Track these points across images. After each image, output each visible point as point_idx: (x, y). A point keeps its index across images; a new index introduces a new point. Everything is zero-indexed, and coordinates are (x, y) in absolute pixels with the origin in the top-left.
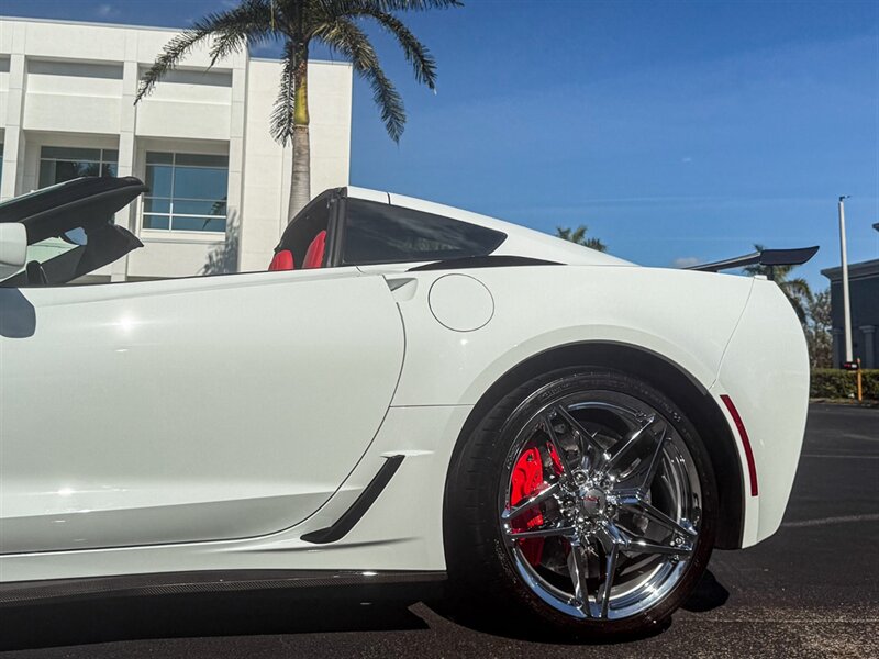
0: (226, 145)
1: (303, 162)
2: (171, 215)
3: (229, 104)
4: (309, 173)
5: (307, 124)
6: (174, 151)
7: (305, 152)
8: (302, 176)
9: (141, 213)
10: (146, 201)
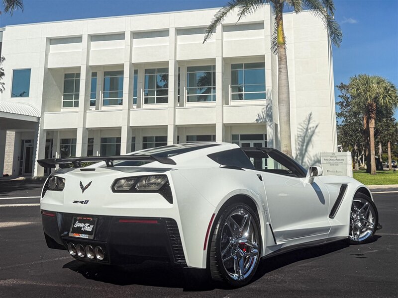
0: (263, 57)
1: (283, 63)
2: (244, 93)
3: (264, 37)
4: (287, 68)
5: (284, 43)
6: (243, 63)
7: (284, 58)
8: (283, 71)
9: (230, 93)
10: (232, 87)
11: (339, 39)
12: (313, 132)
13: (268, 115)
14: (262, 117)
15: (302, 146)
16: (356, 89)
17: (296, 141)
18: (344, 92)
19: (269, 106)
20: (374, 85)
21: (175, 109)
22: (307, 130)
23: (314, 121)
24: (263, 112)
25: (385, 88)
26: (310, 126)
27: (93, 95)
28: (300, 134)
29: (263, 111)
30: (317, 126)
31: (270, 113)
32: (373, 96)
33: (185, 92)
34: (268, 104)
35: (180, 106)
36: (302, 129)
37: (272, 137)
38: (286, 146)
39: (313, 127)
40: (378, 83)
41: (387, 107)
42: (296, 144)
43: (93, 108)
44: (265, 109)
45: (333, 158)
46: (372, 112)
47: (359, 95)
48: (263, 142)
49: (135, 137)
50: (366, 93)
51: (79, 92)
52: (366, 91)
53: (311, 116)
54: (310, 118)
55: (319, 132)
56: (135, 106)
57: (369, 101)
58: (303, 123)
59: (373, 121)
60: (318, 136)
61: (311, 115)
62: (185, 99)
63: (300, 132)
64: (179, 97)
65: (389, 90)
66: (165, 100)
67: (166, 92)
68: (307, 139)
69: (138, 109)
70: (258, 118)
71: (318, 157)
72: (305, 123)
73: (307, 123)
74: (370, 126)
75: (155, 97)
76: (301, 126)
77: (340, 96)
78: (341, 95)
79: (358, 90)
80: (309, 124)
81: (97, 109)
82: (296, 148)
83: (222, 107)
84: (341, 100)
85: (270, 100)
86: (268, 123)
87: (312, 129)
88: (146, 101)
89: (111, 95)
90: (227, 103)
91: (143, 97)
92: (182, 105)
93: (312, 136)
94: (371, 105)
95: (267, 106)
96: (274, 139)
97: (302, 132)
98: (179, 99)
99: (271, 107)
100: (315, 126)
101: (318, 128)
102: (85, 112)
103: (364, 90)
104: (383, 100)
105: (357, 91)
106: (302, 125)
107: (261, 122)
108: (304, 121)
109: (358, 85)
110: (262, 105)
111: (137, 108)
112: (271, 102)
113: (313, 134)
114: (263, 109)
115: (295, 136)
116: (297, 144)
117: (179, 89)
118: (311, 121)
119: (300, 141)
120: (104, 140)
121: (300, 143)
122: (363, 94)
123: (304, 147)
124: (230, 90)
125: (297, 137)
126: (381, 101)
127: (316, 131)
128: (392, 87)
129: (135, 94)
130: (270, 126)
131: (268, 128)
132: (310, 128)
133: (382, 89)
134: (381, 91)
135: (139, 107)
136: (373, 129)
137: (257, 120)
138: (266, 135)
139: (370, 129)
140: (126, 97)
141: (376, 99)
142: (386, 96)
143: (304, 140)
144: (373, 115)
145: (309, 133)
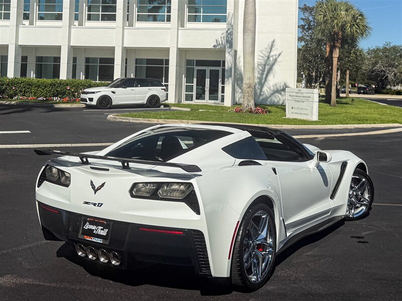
2: (202, 14)
9: (187, 14)
10: (189, 7)
12: (276, 60)
13: (227, 41)
14: (221, 43)
15: (262, 74)
16: (323, 16)
18: (307, 14)
19: (229, 32)
20: (343, 13)
21: (123, 29)
22: (268, 58)
23: (277, 49)
24: (221, 38)
25: (354, 17)
26: (272, 54)
27: (27, 7)
28: (261, 62)
29: (222, 36)
30: (279, 55)
31: (230, 39)
32: (340, 24)
33: (136, 9)
34: (229, 29)
35: (129, 26)
36: (263, 57)
37: (231, 65)
38: (249, 79)
39: (276, 55)
40: (347, 10)
41: (353, 36)
43: (26, 22)
44: (225, 35)
45: (299, 95)
46: (337, 41)
47: (325, 22)
48: (220, 69)
49: (76, 58)
50: (333, 21)
51: (10, 2)
52: (333, 18)
54: (272, 45)
55: (281, 62)
56: (76, 23)
57: (336, 29)
58: (265, 50)
59: (337, 50)
60: (280, 66)
61: (274, 42)
62: (135, 17)
63: (260, 59)
64: (128, 15)
65: (357, 18)
66: (113, 18)
67: (114, 9)
68: (267, 67)
69: (79, 27)
70: (216, 44)
71: (278, 87)
72: (267, 50)
73: (270, 50)
74: (334, 56)
75: (101, 13)
76: (263, 54)
77: (302, 19)
78: (304, 17)
79: (325, 16)
80: (271, 51)
81: (31, 24)
83: (178, 29)
84: (303, 23)
85: (231, 24)
86: (227, 50)
87: (274, 57)
88: (89, 18)
89: (47, 8)
90: (183, 26)
91: (86, 12)
92: (131, 25)
93: (273, 64)
94: (337, 34)
95: (227, 32)
96: (233, 66)
97: (263, 60)
98: (128, 18)
99: (232, 32)
100: (277, 55)
101: (280, 57)
102: (17, 26)
103: (331, 18)
104: (350, 29)
105: (324, 18)
106: (264, 52)
107: (219, 49)
109: (325, 12)
110: (222, 29)
111: (79, 25)
112: (232, 26)
113: (275, 62)
114: (223, 34)
116: (257, 72)
117: (128, 6)
118: (273, 49)
119: (261, 70)
120: (39, 59)
121: (260, 72)
122: (330, 21)
123: (264, 76)
124: (186, 10)
125: (257, 65)
126: (348, 30)
127: (278, 60)
128: (361, 15)
129: (77, 10)
130: (229, 53)
131: (227, 55)
132: (272, 56)
133: (350, 17)
134: (349, 18)
135: (81, 24)
136: (337, 59)
137: (214, 46)
138: (224, 62)
139: (334, 59)
140: (66, 12)
141: (343, 28)
142: (354, 24)
143: (265, 69)
144: (338, 44)
145: (270, 61)
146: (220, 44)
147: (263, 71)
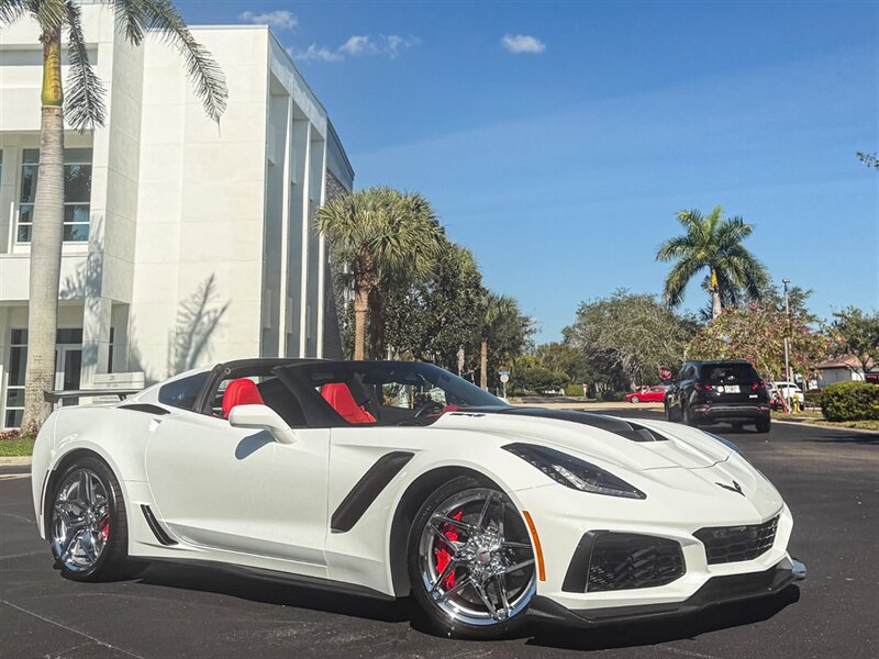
11: (219, 101)
12: (215, 322)
13: (89, 281)
14: (77, 286)
15: (184, 356)
17: (170, 344)
19: (92, 258)
22: (199, 316)
23: (219, 297)
24: (78, 274)
25: (390, 221)
26: (208, 307)
28: (181, 328)
29: (80, 270)
30: (224, 310)
31: (95, 275)
34: (91, 254)
36: (186, 316)
37: (97, 337)
39: (215, 311)
42: (169, 352)
44: (84, 266)
46: (363, 274)
53: (214, 283)
54: (208, 288)
55: (228, 326)
58: (190, 300)
59: (364, 296)
60: (223, 336)
61: (211, 280)
63: (182, 322)
65: (399, 225)
68: (196, 339)
70: (65, 288)
72: (197, 300)
73: (202, 300)
74: (356, 308)
76: (186, 307)
80: (204, 302)
82: (169, 362)
85: (96, 242)
86: (89, 301)
87: (212, 315)
93: (210, 331)
95: (89, 257)
96: (104, 339)
97: (186, 322)
99: (100, 258)
100: (220, 311)
101: (226, 313)
104: (381, 249)
106: (189, 306)
107: (73, 299)
108: (194, 296)
110: (78, 255)
112: (99, 248)
113: (213, 327)
114: (81, 265)
115: (170, 332)
116: (173, 350)
118: (210, 296)
119: (182, 346)
121: (180, 350)
123: (189, 360)
125: (174, 335)
127: (220, 321)
130: (91, 308)
131: (87, 313)
132: (208, 313)
136: (364, 314)
137: (61, 293)
139: (357, 315)
142: (388, 237)
143: (190, 343)
144: (364, 282)
145: (203, 324)
146: (74, 288)
147: (186, 347)
